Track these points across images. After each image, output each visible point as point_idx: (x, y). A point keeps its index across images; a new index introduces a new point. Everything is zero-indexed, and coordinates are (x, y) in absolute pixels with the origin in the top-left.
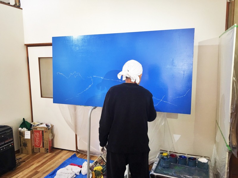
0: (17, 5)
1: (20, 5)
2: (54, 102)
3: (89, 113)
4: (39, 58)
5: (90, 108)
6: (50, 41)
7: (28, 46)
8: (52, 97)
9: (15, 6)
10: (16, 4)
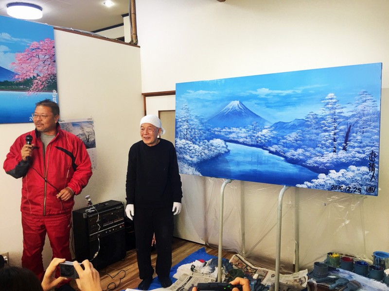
0: (134, 42)
1: (137, 41)
4: (160, 112)
9: (131, 44)
10: (132, 41)
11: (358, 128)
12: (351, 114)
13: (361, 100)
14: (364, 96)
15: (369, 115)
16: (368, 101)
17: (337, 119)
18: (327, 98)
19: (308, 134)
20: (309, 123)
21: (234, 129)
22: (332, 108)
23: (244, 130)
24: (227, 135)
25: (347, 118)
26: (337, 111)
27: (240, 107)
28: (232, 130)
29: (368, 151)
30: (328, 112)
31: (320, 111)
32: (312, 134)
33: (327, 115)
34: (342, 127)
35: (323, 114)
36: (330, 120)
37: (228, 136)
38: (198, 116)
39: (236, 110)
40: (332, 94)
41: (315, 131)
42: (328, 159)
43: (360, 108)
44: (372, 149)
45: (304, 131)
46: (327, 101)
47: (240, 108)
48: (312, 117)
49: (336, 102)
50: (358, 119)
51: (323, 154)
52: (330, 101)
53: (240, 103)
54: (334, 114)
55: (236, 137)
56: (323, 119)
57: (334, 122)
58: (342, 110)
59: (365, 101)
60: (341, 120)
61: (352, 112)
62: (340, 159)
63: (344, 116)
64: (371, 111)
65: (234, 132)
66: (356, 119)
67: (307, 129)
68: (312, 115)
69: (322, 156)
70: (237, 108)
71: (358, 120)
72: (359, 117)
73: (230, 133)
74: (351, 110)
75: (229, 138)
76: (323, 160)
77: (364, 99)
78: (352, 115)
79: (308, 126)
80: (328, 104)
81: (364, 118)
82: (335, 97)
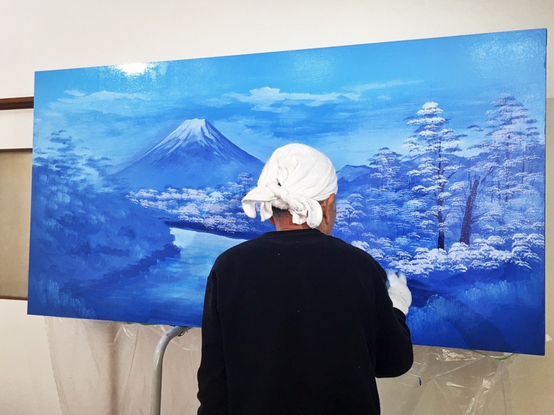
2: (31, 311)
3: (158, 351)
5: (164, 330)
6: (27, 91)
8: (26, 294)
11: (495, 188)
12: (476, 152)
13: (500, 118)
14: (508, 108)
15: (518, 155)
16: (516, 120)
17: (446, 165)
18: (420, 112)
19: (378, 205)
20: (379, 175)
21: (192, 193)
22: (434, 139)
23: (217, 195)
24: (173, 208)
25: (468, 163)
26: (445, 145)
27: (207, 135)
28: (185, 196)
29: (520, 243)
30: (423, 148)
31: (405, 146)
32: (387, 202)
33: (420, 156)
34: (456, 186)
35: (412, 154)
36: (428, 169)
37: (175, 211)
38: (96, 158)
39: (196, 143)
40: (433, 105)
41: (393, 195)
42: (425, 266)
43: (499, 137)
44: (529, 238)
45: (367, 196)
46: (422, 120)
47: (206, 137)
48: (385, 160)
49: (441, 124)
50: (495, 164)
51: (414, 254)
52: (429, 120)
53: (208, 123)
54: (438, 153)
55: (197, 212)
56: (412, 164)
57: (438, 173)
58: (457, 142)
59: (509, 122)
60: (455, 168)
61: (480, 146)
62: (455, 263)
63: (463, 158)
64: (524, 145)
65: (190, 201)
66: (489, 165)
67: (376, 191)
68: (387, 156)
69: (411, 259)
70: (199, 138)
71: (494, 168)
72: (498, 161)
73: (182, 202)
74: (477, 142)
75: (177, 215)
76: (414, 267)
77: (508, 115)
78: (481, 154)
79: (378, 183)
80: (422, 127)
81: (507, 163)
82: (439, 110)
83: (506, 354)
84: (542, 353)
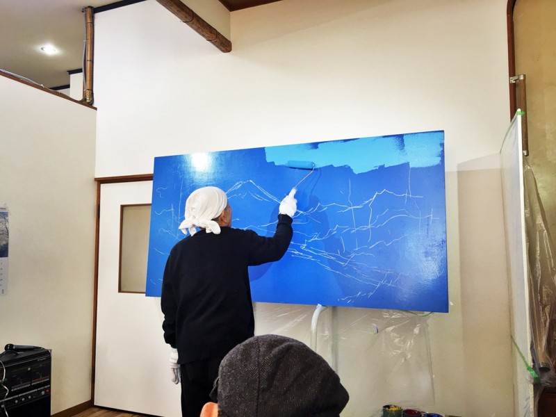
1: (93, 100)
2: (148, 294)
4: (123, 207)
6: (149, 170)
7: (101, 181)
9: (83, 102)
10: (85, 99)
83: (428, 313)
84: (447, 311)
